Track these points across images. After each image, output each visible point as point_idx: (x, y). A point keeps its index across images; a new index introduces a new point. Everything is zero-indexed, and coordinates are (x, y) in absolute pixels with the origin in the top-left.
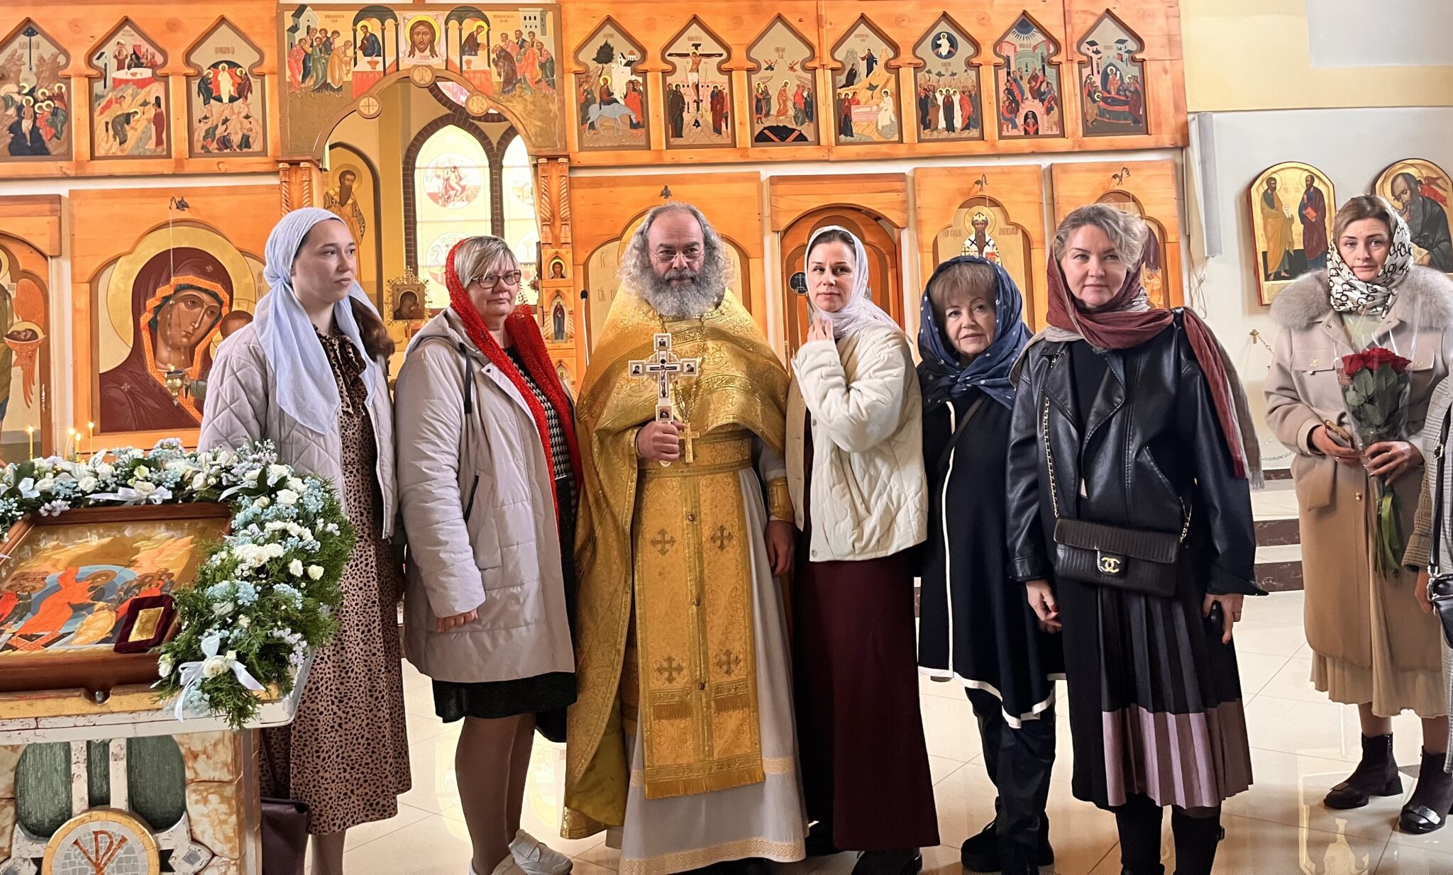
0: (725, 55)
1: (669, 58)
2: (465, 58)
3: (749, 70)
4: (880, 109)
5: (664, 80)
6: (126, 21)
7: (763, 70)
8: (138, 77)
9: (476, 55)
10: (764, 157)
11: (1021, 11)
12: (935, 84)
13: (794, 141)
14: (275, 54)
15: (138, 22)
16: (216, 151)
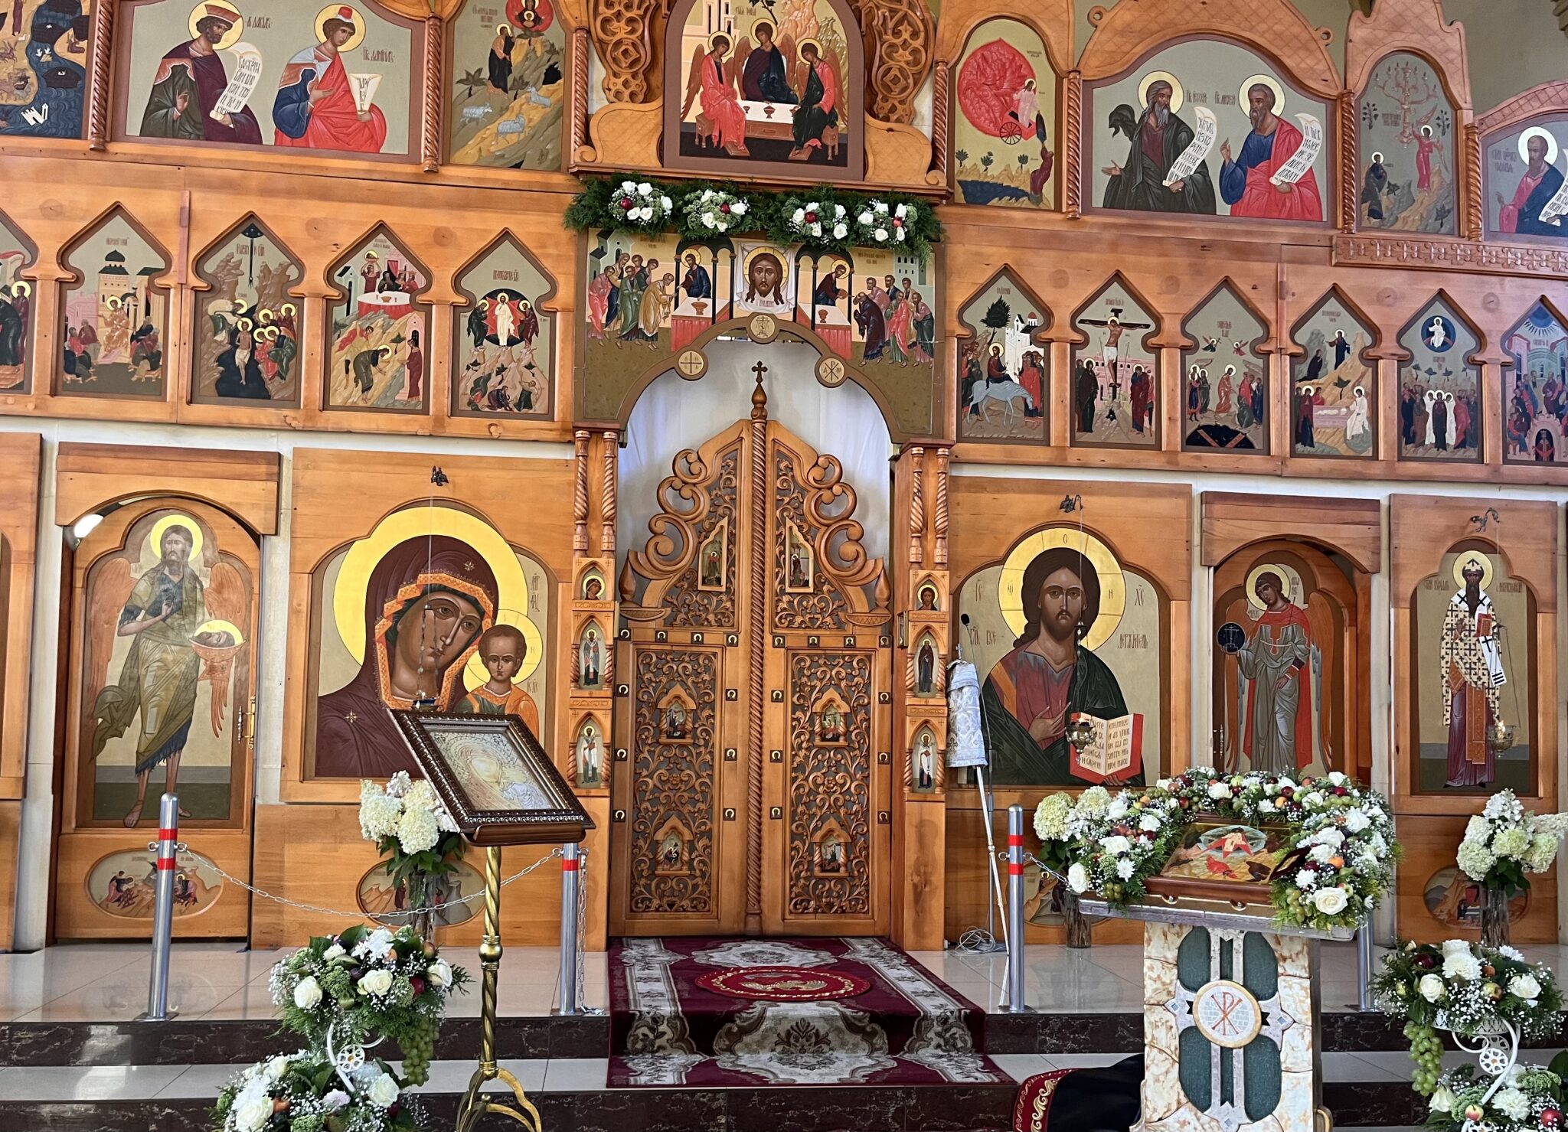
0: (1153, 327)
1: (1080, 326)
2: (818, 307)
3: (1184, 350)
4: (1350, 413)
5: (1073, 355)
6: (381, 227)
7: (1200, 350)
8: (392, 303)
9: (834, 304)
10: (1199, 465)
11: (1538, 296)
12: (1424, 385)
13: (1236, 447)
14: (572, 284)
15: (395, 229)
16: (487, 409)
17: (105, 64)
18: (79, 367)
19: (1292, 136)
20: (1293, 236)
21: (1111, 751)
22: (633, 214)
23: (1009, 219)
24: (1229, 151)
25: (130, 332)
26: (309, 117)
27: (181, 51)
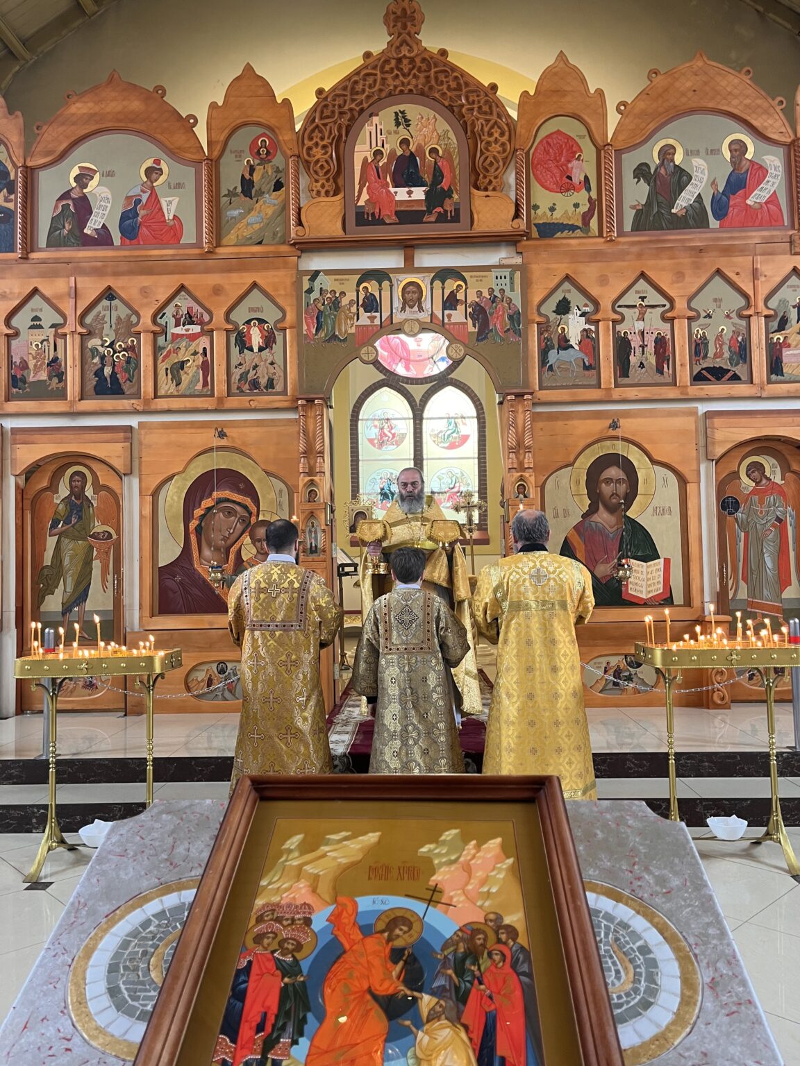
0: (668, 306)
1: (618, 309)
2: (446, 312)
3: (689, 318)
5: (614, 328)
6: (182, 288)
7: (702, 319)
9: (456, 310)
10: (702, 394)
13: (729, 380)
14: (295, 312)
15: (189, 287)
16: (248, 391)
17: (24, 207)
18: (20, 384)
19: (759, 171)
20: (763, 237)
21: (649, 583)
23: (569, 245)
24: (717, 185)
25: (46, 362)
26: (139, 227)
27: (66, 196)
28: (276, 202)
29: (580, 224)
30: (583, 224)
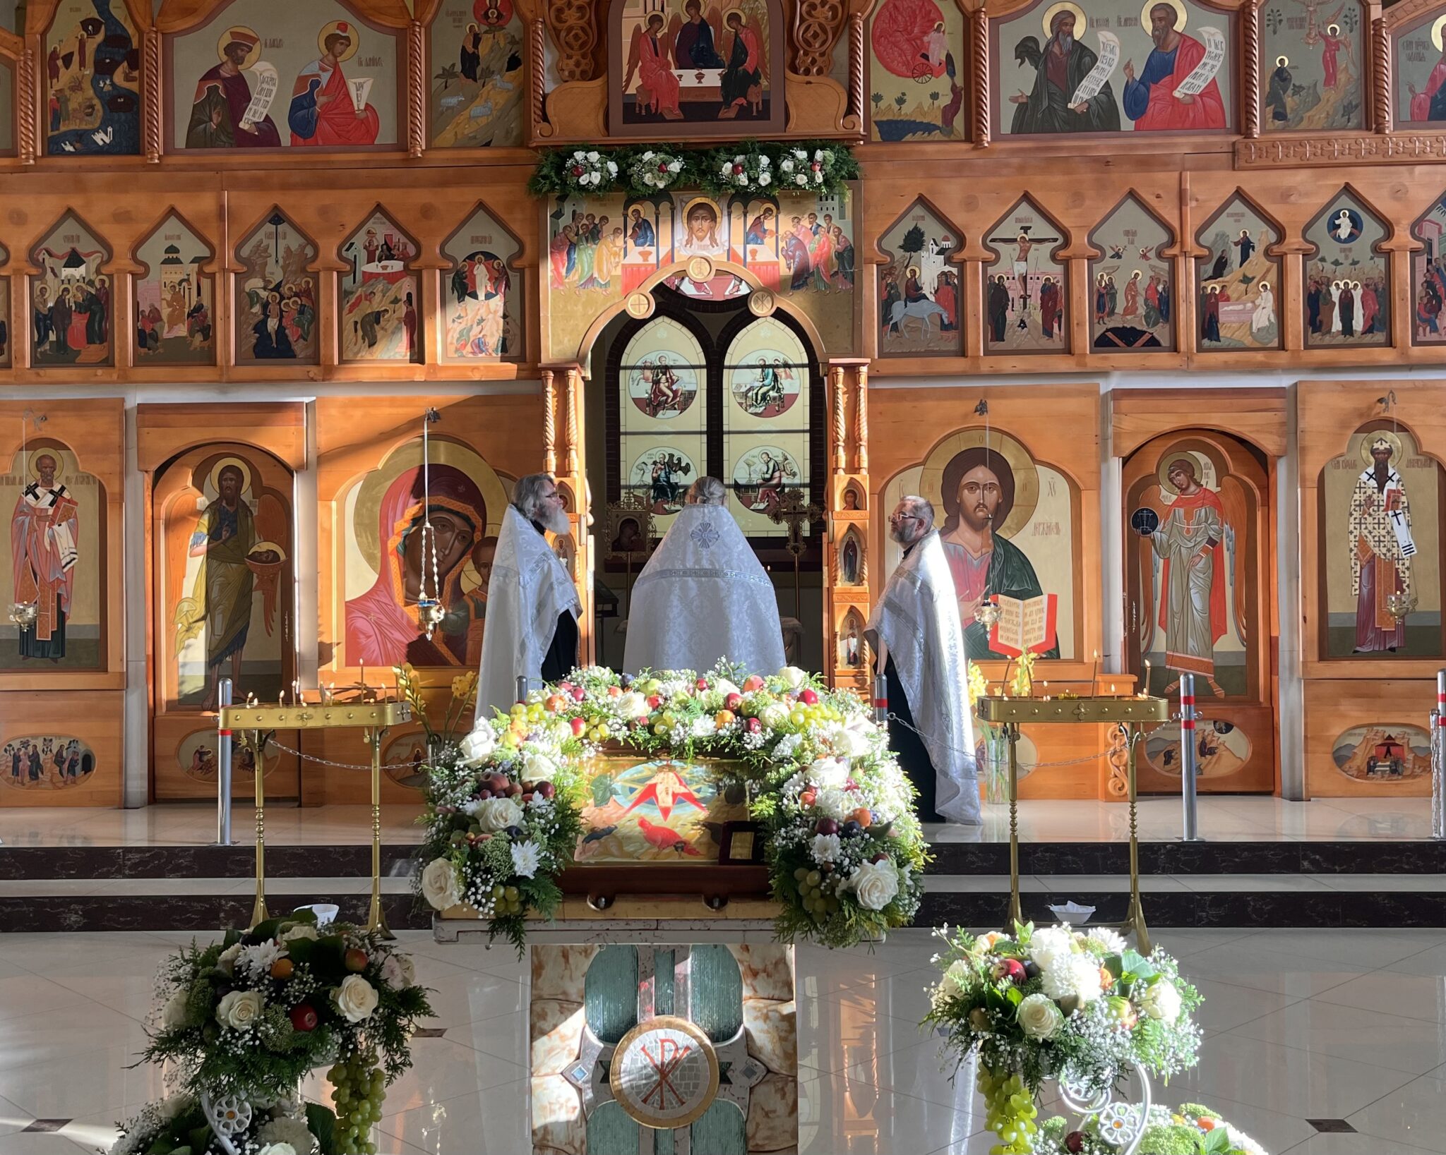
0: (1061, 240)
1: (992, 244)
2: (749, 247)
3: (1091, 258)
4: (1256, 307)
5: (985, 271)
6: (379, 208)
7: (1107, 258)
8: (389, 270)
9: (762, 243)
10: (1106, 366)
12: (1330, 275)
13: (1143, 345)
14: (536, 244)
15: (390, 209)
16: (471, 355)
19: (1193, 49)
20: (1196, 145)
21: (1026, 628)
22: (583, 180)
23: (922, 152)
24: (1132, 70)
25: (187, 311)
26: (317, 120)
27: (213, 74)
28: (510, 86)
29: (939, 123)
30: (944, 122)
